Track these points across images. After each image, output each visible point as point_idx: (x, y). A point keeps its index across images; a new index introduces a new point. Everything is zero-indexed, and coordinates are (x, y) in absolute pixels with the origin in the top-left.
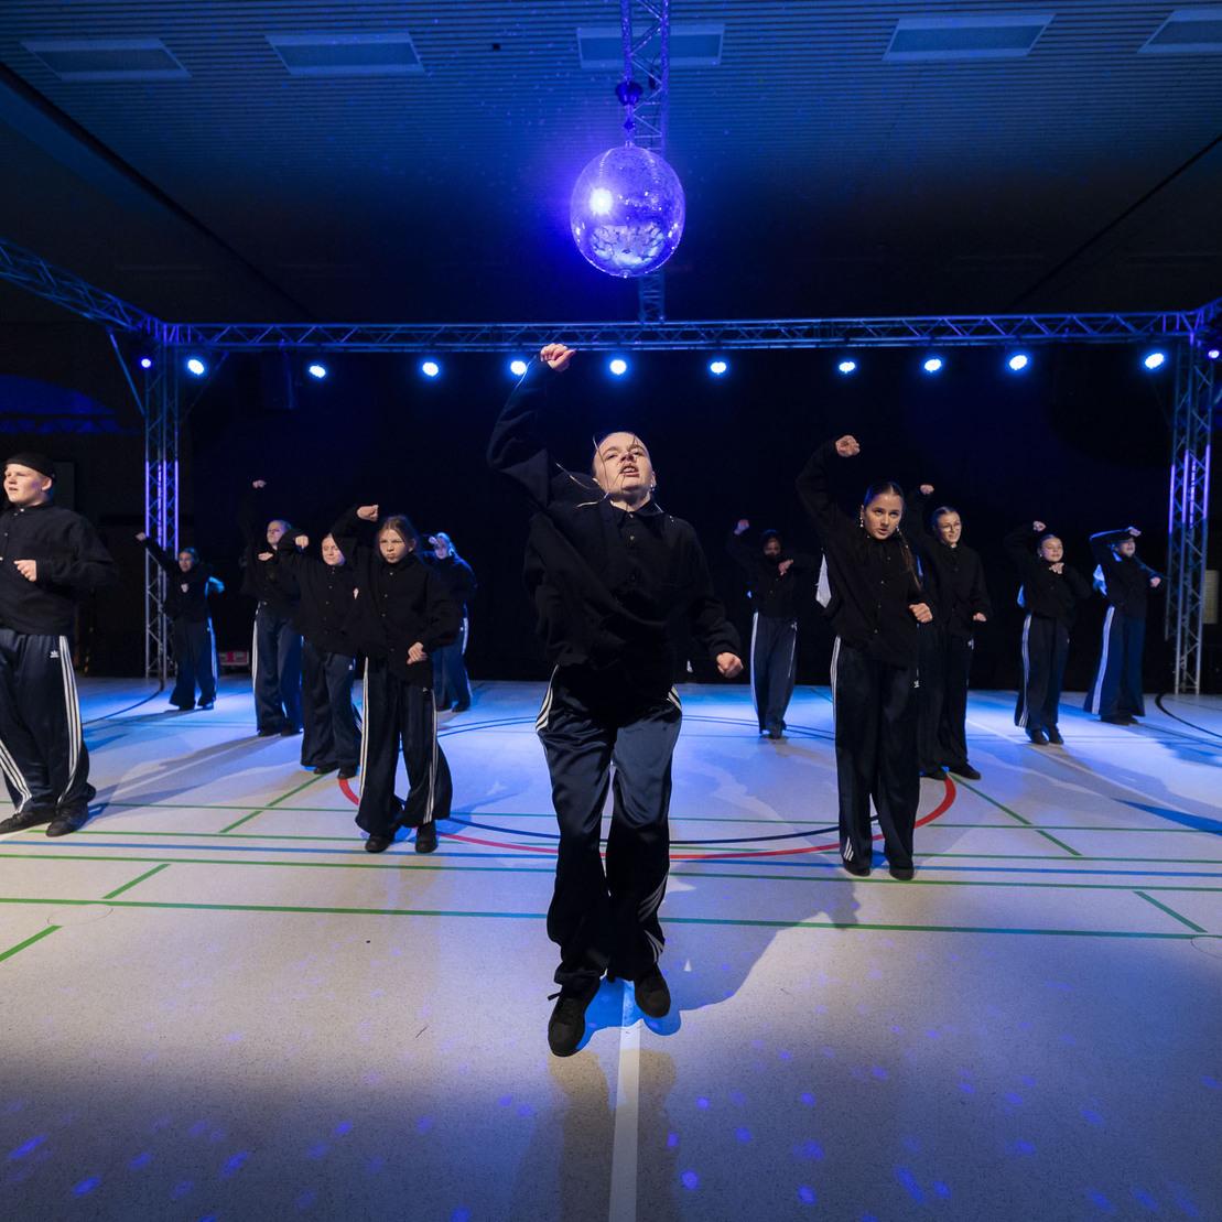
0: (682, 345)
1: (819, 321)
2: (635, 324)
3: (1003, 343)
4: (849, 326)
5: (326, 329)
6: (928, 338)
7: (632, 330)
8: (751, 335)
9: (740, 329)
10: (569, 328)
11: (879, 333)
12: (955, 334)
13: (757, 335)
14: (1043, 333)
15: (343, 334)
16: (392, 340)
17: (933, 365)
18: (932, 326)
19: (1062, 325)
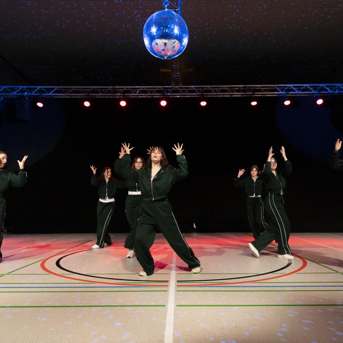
0: (189, 95)
1: (242, 86)
2: (170, 87)
3: (313, 95)
4: (253, 88)
5: (44, 88)
6: (285, 93)
7: (169, 90)
8: (216, 92)
9: (211, 89)
10: (143, 88)
11: (266, 91)
12: (295, 91)
13: (218, 91)
14: (328, 91)
15: (51, 90)
16: (71, 93)
17: (287, 103)
18: (286, 88)
19: (335, 88)
